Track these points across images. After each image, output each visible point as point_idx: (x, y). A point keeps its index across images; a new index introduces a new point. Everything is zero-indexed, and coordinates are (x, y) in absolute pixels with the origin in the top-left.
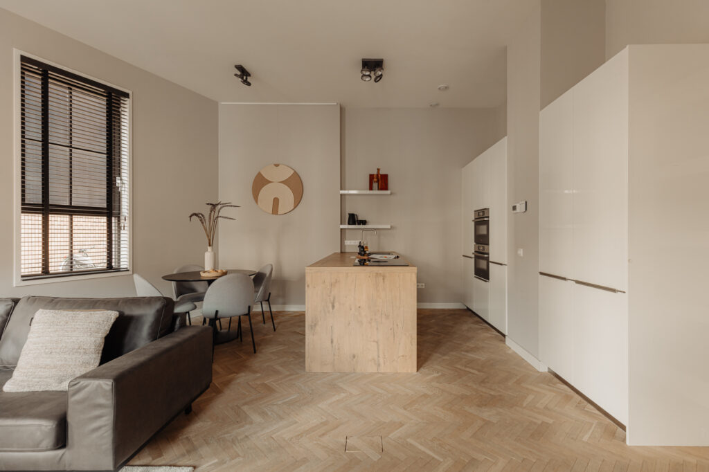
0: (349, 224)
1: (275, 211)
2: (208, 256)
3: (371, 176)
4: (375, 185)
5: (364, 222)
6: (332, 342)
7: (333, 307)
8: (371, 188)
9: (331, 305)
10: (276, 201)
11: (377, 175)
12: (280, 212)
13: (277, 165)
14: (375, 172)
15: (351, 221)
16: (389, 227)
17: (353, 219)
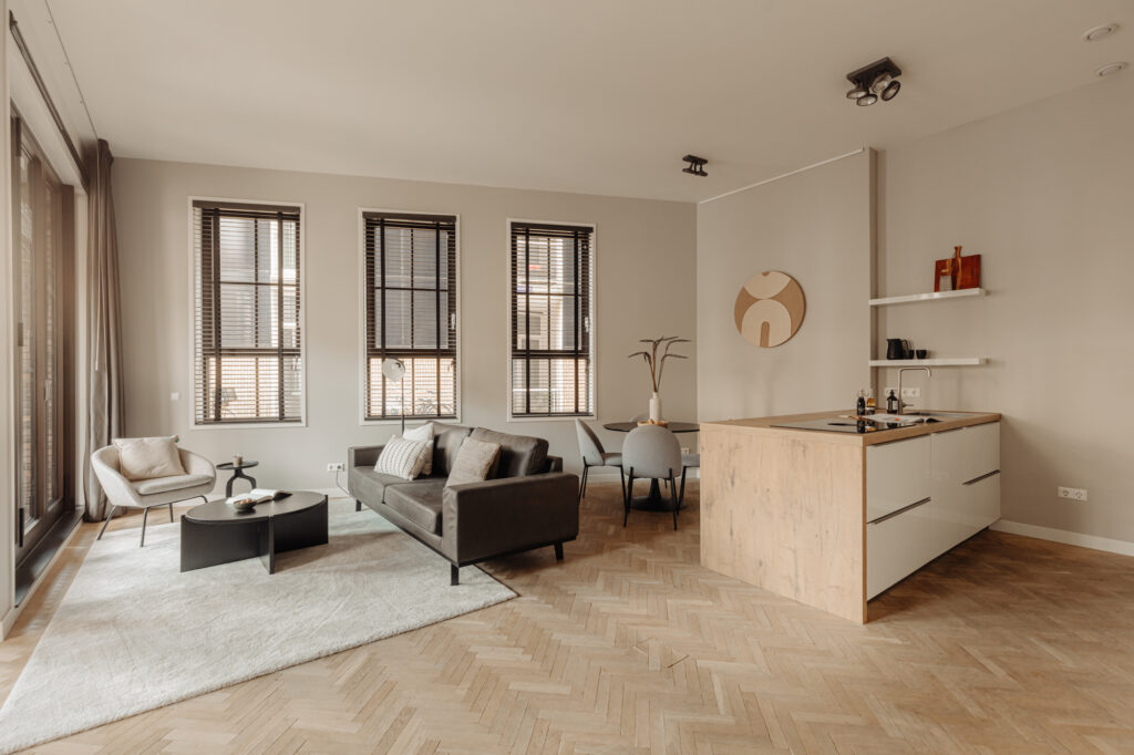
0: (889, 358)
1: (764, 342)
2: (653, 403)
3: (940, 265)
4: (946, 281)
5: (923, 354)
6: (731, 533)
7: (733, 483)
8: (937, 289)
9: (729, 480)
10: (765, 327)
11: (954, 260)
12: (771, 342)
13: (766, 274)
14: (949, 255)
15: (892, 352)
16: (975, 361)
17: (899, 350)
